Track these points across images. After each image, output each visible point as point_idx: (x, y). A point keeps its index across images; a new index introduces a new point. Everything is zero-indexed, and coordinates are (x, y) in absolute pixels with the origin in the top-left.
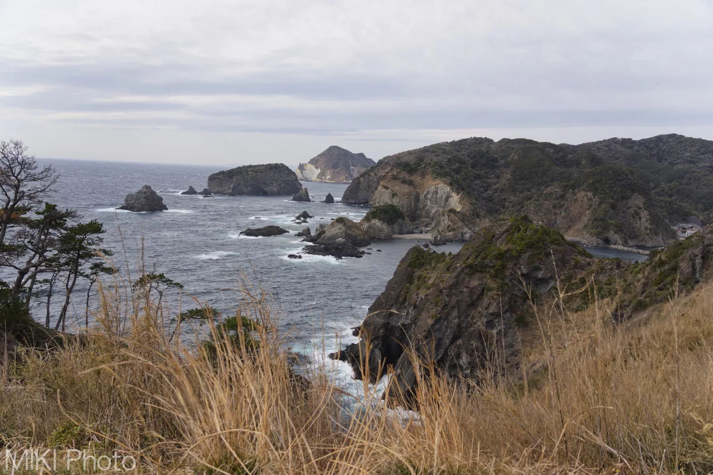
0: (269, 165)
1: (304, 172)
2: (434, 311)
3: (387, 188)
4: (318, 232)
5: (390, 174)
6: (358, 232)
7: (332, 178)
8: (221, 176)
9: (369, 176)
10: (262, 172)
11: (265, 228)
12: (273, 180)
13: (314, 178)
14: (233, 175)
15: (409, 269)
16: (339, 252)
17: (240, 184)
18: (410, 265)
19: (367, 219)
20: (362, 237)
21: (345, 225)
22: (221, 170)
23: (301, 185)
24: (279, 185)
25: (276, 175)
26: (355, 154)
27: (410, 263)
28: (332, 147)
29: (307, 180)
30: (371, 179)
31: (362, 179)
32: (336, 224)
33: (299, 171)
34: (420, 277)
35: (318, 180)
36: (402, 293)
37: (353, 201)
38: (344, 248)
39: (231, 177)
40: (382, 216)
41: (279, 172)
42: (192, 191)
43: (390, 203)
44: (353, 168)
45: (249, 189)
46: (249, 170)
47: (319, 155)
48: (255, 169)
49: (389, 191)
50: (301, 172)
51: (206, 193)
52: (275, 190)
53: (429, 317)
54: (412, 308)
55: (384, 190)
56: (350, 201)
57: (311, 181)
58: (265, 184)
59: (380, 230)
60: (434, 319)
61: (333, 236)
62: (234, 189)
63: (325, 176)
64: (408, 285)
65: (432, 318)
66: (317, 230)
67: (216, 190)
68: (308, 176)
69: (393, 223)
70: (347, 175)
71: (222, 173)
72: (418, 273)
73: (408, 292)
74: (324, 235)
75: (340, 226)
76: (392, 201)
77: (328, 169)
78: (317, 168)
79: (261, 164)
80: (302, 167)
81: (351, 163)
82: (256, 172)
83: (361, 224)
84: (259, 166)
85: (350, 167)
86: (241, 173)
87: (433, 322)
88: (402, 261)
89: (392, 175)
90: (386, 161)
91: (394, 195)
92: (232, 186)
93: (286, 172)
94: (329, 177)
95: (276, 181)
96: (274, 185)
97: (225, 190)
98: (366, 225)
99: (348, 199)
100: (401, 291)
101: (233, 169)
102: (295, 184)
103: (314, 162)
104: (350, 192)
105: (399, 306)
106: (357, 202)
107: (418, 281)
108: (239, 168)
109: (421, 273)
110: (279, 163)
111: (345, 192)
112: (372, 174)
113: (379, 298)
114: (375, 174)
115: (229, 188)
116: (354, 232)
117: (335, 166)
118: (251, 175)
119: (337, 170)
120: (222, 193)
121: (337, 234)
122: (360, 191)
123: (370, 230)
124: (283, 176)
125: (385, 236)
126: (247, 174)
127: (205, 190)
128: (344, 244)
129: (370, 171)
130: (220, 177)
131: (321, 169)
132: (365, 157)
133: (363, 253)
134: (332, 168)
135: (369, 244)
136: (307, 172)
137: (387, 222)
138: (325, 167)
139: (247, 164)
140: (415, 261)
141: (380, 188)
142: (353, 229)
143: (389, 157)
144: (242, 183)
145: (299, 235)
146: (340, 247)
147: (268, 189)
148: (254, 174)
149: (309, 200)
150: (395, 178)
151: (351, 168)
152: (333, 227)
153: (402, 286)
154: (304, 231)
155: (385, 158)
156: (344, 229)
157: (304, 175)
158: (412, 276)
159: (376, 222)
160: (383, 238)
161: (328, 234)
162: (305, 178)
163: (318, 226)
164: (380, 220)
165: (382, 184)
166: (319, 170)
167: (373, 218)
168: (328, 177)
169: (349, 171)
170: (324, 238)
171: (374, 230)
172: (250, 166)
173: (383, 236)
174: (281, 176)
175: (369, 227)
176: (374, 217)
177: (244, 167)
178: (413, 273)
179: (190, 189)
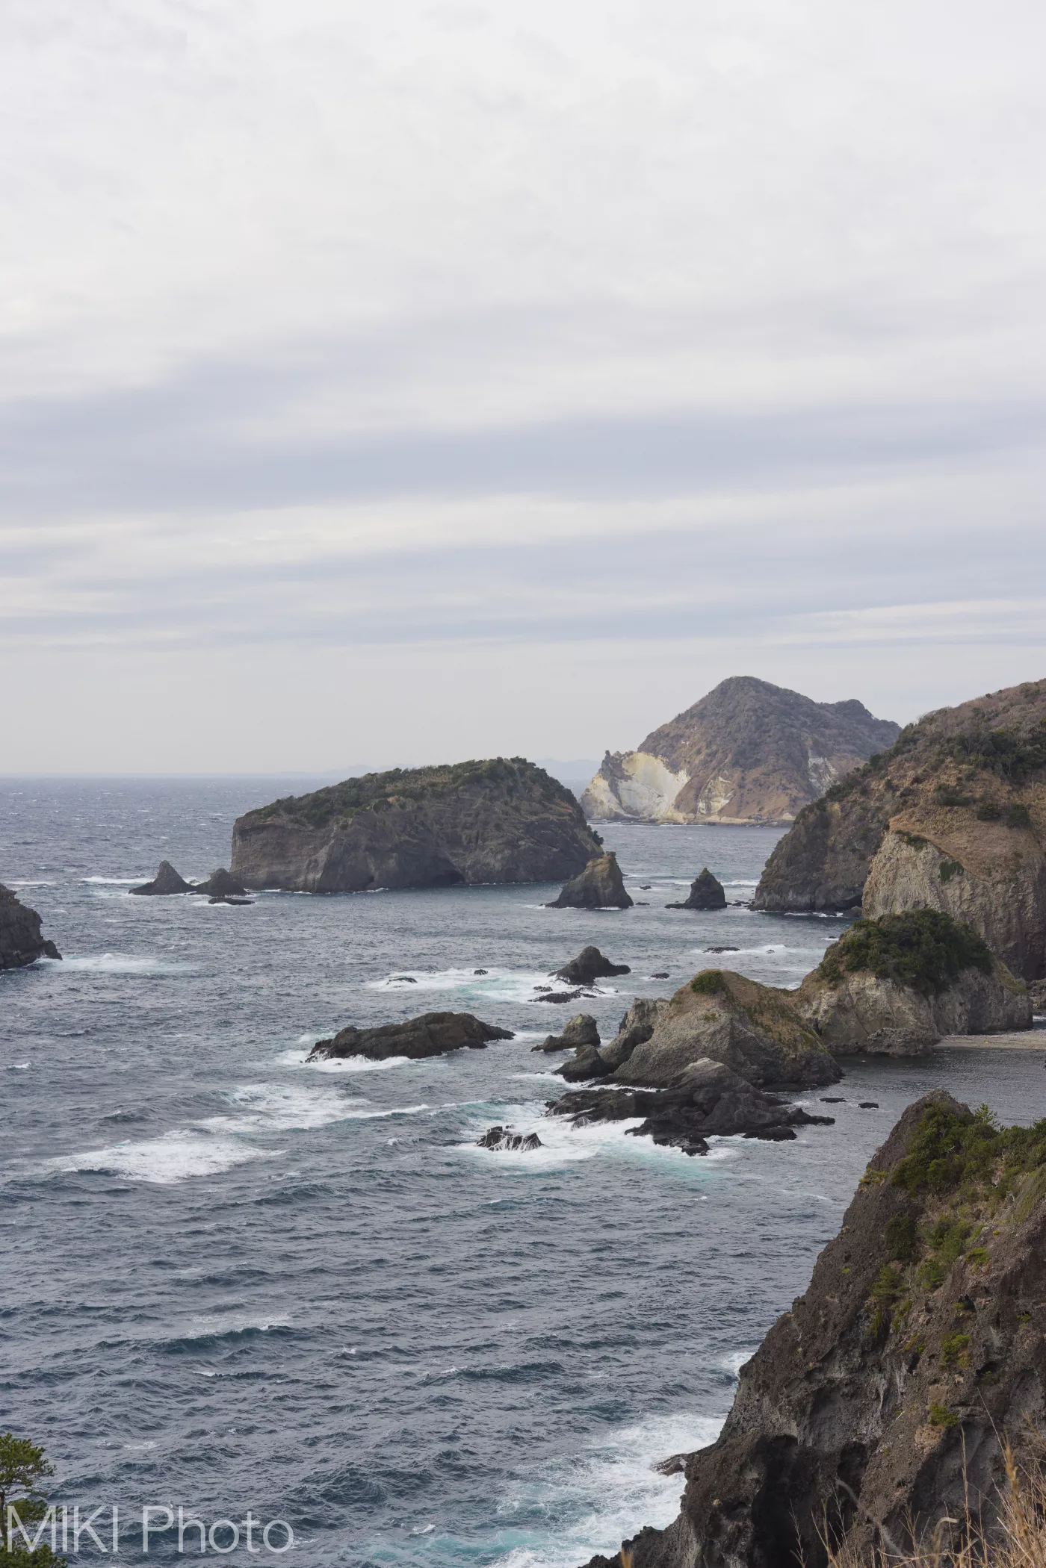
0: (471, 765)
1: (623, 785)
2: (939, 1393)
3: (917, 842)
4: (625, 1035)
5: (929, 786)
6: (784, 1030)
7: (738, 805)
8: (284, 819)
9: (865, 792)
10: (439, 796)
11: (415, 1025)
12: (486, 823)
13: (665, 807)
14: (330, 812)
15: (901, 1196)
16: (696, 1115)
17: (355, 847)
18: (901, 1182)
19: (830, 973)
20: (803, 1049)
21: (729, 1002)
22: (284, 795)
23: (599, 841)
24: (512, 844)
25: (498, 807)
26: (824, 707)
27: (902, 1171)
28: (730, 681)
29: (632, 817)
30: (873, 804)
31: (837, 806)
32: (693, 998)
33: (604, 784)
34: (944, 1230)
35: (680, 816)
36: (872, 1299)
37: (804, 899)
38: (715, 1099)
39: (321, 822)
40: (892, 962)
41: (510, 791)
42: (168, 883)
43: (935, 905)
44: (820, 761)
45: (392, 863)
46: (389, 788)
47: (680, 718)
48: (416, 786)
49: (927, 853)
50: (614, 788)
51: (222, 887)
52: (495, 863)
53: (922, 1421)
54: (905, 1368)
55: (908, 851)
56: (791, 896)
57: (653, 822)
58: (454, 841)
59: (886, 1019)
60: (942, 1428)
61: (682, 1050)
62: (330, 866)
63: (708, 799)
64: (895, 1265)
65: (934, 1423)
66: (623, 1026)
67: (262, 874)
68: (640, 803)
69: (941, 988)
70: (795, 793)
71: (287, 806)
72: (935, 1216)
73: (894, 1299)
74: (644, 1046)
75: (708, 1005)
76: (940, 896)
77: (719, 769)
78: (674, 768)
79: (436, 763)
80: (614, 768)
81: (809, 743)
82: (418, 796)
83: (803, 997)
84: (429, 771)
85: (806, 758)
86: (357, 803)
87: (935, 1442)
88: (878, 1163)
89: (940, 788)
90: (931, 729)
91: (949, 870)
92: (322, 855)
93: (538, 791)
94: (724, 802)
95: (498, 827)
96: (492, 844)
97: (298, 873)
98: (826, 999)
99: (780, 891)
100: (865, 1295)
101: (328, 791)
102: (574, 839)
103: (661, 743)
104: (789, 863)
105: (857, 1360)
106: (821, 901)
107: (937, 1247)
108: (354, 783)
109: (947, 1212)
110: (508, 755)
111: (769, 863)
112: (877, 785)
113: (784, 1322)
114: (889, 786)
115: (313, 865)
116: (768, 1030)
117: (745, 758)
118: (396, 809)
119: (754, 774)
120: (286, 885)
121: (697, 1040)
122: (829, 857)
123: (842, 1018)
124: (525, 806)
125: (906, 1044)
126: (383, 805)
127: (220, 877)
128: (716, 1084)
129: (866, 773)
130: (278, 821)
131: (689, 773)
132: (867, 714)
133: (802, 1119)
134: (735, 764)
135: (836, 1078)
136: (634, 785)
137: (913, 984)
138: (705, 764)
139: (381, 765)
140: (924, 1162)
141: (889, 841)
142: (766, 1019)
143: (944, 712)
144: (364, 841)
145: (552, 1047)
146: (700, 1097)
147: (464, 862)
148: (411, 805)
149: (625, 902)
150: (950, 800)
151: (812, 761)
152: (681, 1012)
153: (870, 1272)
154: (571, 1029)
155: (929, 719)
156: (724, 1017)
157: (625, 797)
158: (912, 1229)
159: (868, 987)
160: (898, 1050)
161: (660, 1041)
162: (628, 809)
163: (629, 1007)
164: (882, 975)
165: (900, 826)
166: (683, 778)
167: (854, 968)
168: (719, 803)
169: (805, 775)
170: (644, 1059)
171: (861, 1020)
172: (395, 776)
173: (895, 1041)
174: (517, 809)
175: (840, 1007)
176: (858, 966)
177: (372, 777)
178: (919, 1211)
179: (160, 875)
